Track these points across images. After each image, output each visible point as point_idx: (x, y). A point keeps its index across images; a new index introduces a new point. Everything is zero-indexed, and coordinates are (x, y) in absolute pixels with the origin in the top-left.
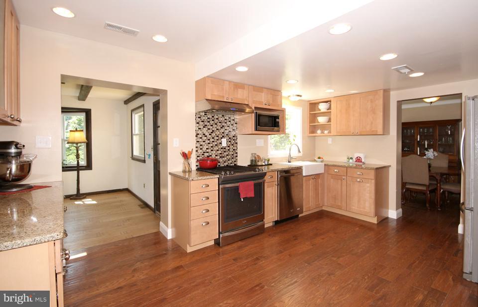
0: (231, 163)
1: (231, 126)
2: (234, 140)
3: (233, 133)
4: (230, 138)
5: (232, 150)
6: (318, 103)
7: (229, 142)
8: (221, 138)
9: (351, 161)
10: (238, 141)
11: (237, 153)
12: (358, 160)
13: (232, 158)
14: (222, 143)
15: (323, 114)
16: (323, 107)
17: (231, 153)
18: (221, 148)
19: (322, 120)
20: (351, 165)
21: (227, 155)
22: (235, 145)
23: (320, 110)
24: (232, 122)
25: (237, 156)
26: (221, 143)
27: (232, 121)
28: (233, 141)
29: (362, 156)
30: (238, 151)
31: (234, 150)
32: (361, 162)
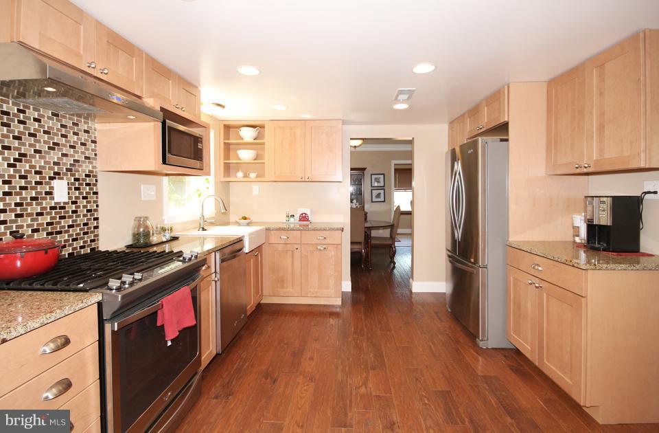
0: (82, 247)
1: (80, 148)
2: (88, 185)
3: (85, 168)
4: (76, 180)
5: (83, 211)
6: (238, 127)
7: (77, 189)
8: (51, 178)
9: (292, 219)
10: (100, 188)
11: (96, 219)
12: (304, 218)
13: (85, 233)
14: (55, 192)
15: (247, 145)
16: (248, 134)
17: (81, 220)
18: (52, 208)
19: (246, 155)
20: (292, 226)
21: (70, 226)
22: (92, 197)
23: (242, 139)
24: (84, 137)
25: (96, 227)
26: (49, 193)
27: (81, 134)
28: (85, 186)
29: (307, 211)
30: (101, 214)
31: (89, 211)
32: (308, 220)
